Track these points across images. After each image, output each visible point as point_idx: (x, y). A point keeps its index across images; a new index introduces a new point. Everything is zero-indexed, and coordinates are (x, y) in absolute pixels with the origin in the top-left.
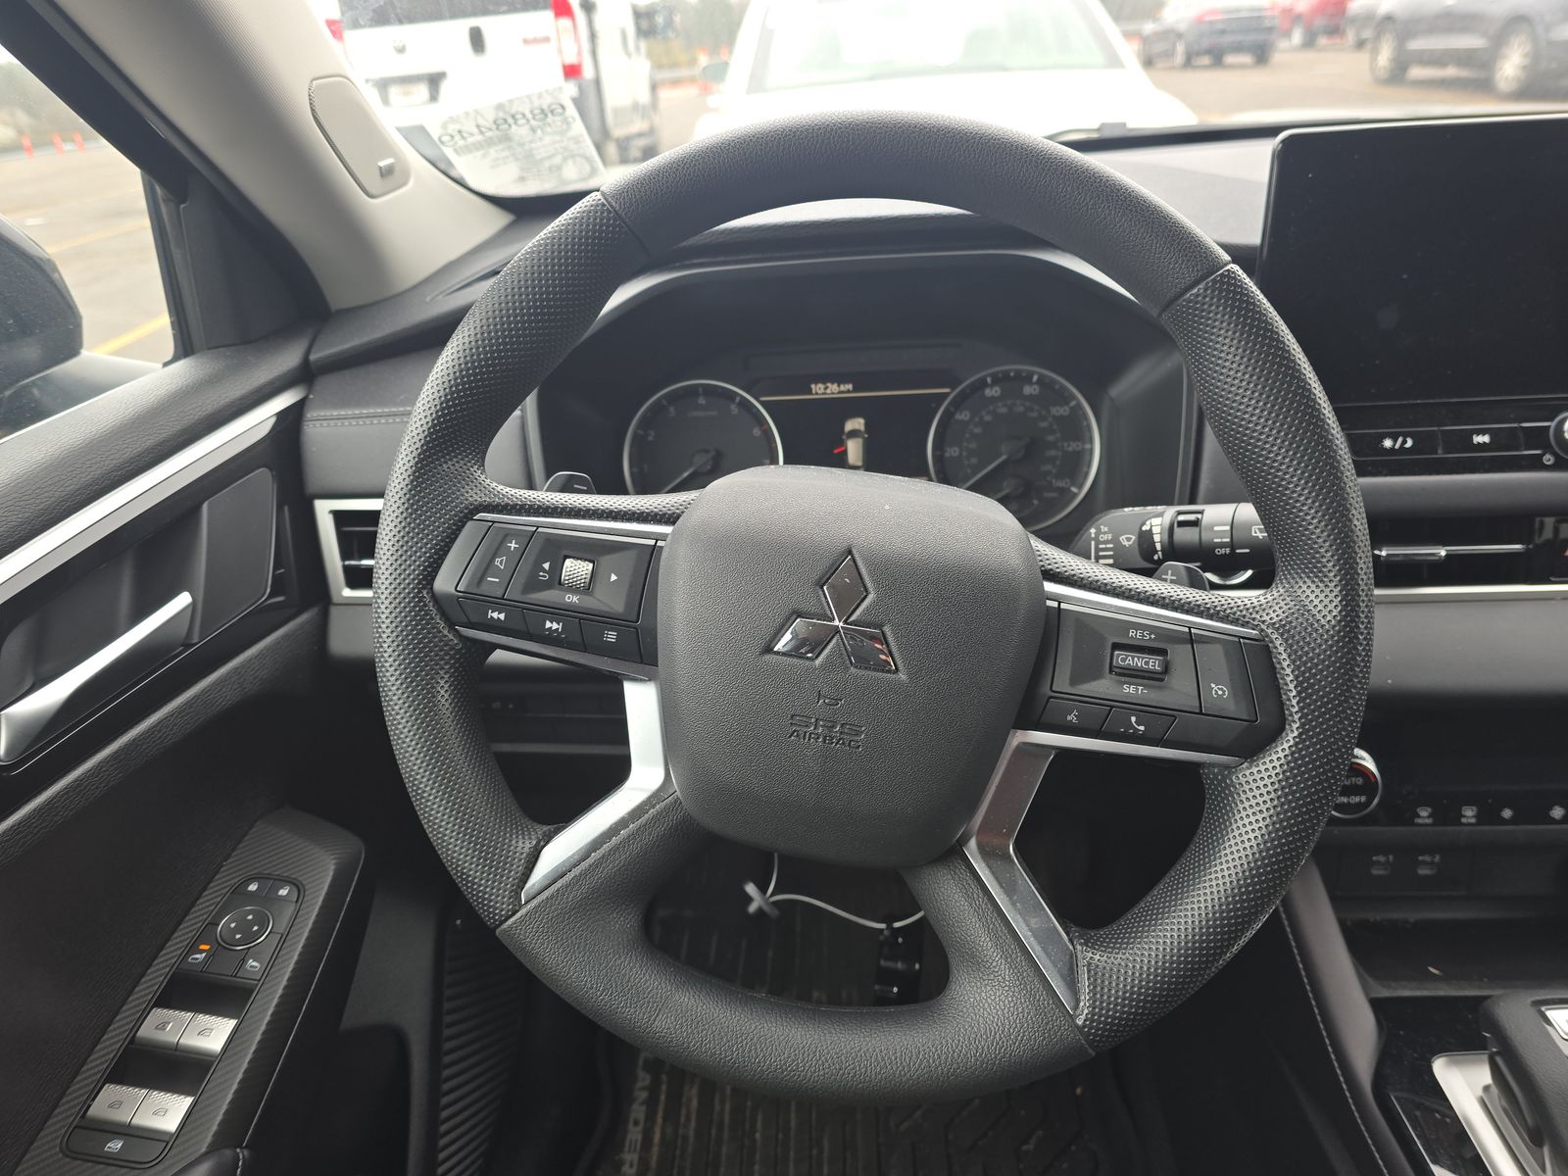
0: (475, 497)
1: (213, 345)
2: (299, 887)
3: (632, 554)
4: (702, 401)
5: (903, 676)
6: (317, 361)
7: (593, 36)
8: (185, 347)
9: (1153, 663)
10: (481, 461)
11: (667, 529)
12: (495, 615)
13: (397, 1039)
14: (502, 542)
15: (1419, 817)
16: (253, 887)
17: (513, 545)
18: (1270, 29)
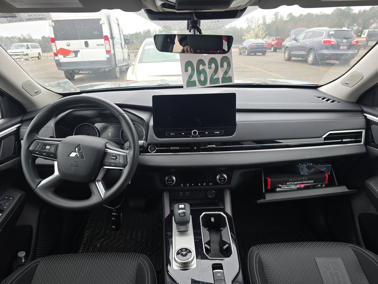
0: (36, 138)
1: (7, 117)
2: (14, 198)
3: (55, 145)
4: (86, 126)
5: (84, 159)
6: (23, 120)
7: (113, 45)
8: (3, 117)
9: (115, 158)
10: (38, 134)
11: (60, 142)
12: (37, 152)
13: (31, 228)
14: (38, 144)
15: (181, 185)
16: (6, 198)
17: (40, 144)
18: (265, 48)
